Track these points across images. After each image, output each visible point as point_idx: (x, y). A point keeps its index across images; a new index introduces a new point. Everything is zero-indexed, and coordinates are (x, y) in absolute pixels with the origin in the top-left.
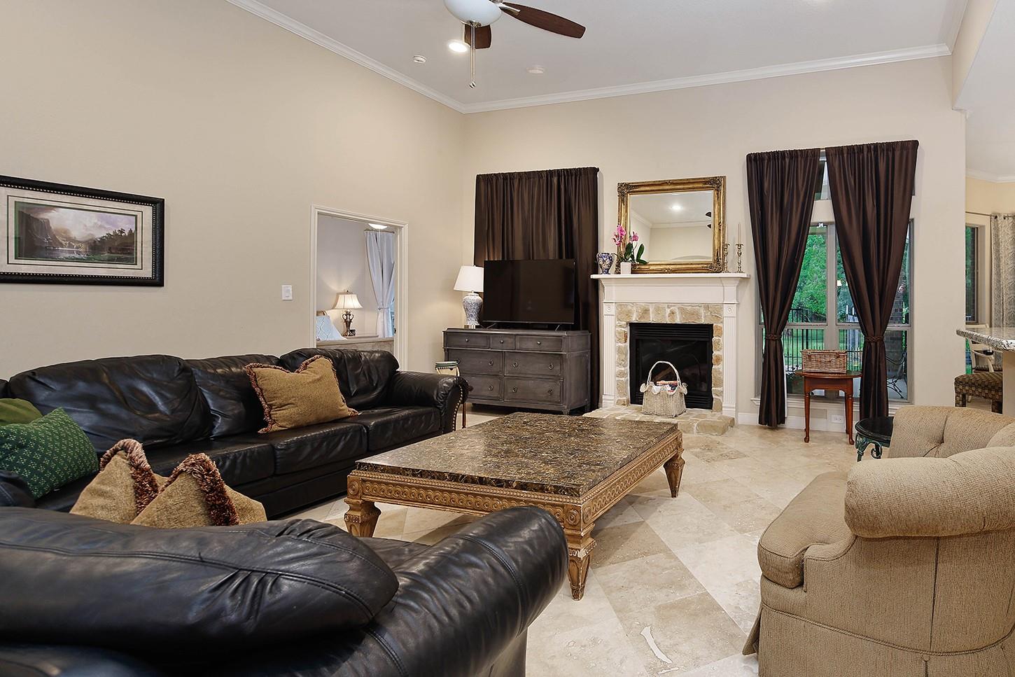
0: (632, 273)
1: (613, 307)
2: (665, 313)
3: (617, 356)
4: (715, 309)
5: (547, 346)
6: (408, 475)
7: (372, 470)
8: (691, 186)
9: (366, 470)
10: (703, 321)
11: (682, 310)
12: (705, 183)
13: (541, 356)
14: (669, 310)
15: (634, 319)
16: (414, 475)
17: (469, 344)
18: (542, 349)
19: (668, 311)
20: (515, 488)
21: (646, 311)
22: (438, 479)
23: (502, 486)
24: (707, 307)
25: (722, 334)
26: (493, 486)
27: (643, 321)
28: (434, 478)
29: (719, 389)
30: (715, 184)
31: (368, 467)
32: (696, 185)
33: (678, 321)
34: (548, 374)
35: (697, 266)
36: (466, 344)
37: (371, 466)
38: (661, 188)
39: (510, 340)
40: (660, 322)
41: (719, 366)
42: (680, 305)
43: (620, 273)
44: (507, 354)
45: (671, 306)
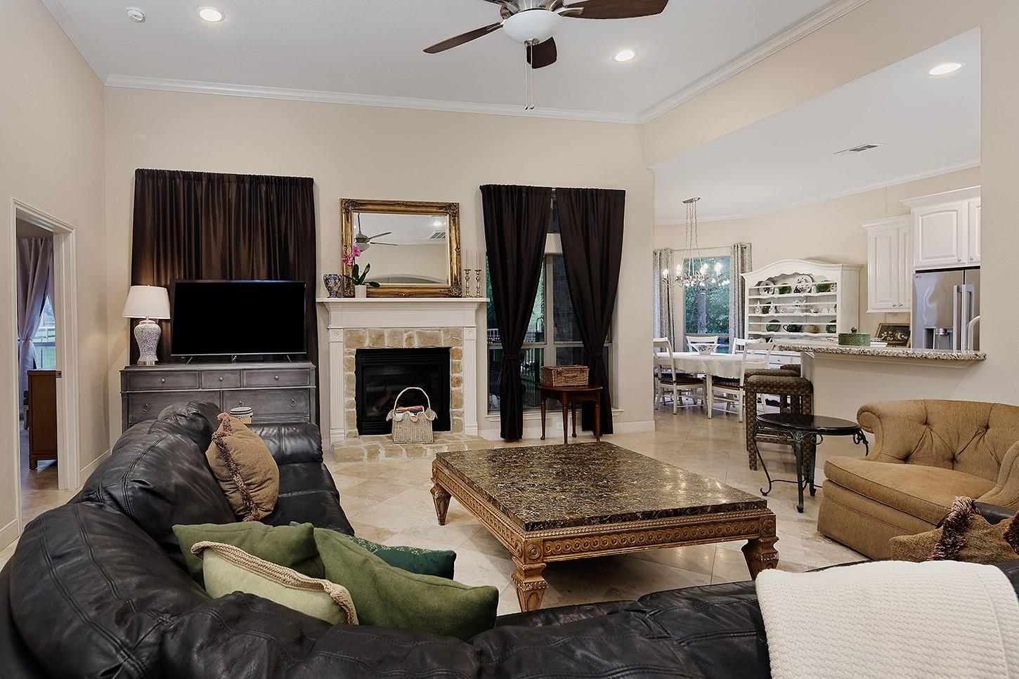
0: (367, 297)
1: (341, 333)
2: (402, 338)
3: (345, 386)
4: (457, 333)
5: (287, 381)
6: (594, 524)
7: (549, 528)
8: (424, 209)
9: (541, 529)
10: (443, 345)
11: (420, 334)
12: (441, 208)
13: (279, 392)
14: (406, 334)
15: (367, 345)
16: (602, 522)
17: (165, 385)
18: (280, 384)
19: (405, 336)
20: (710, 512)
21: (381, 336)
22: (630, 520)
23: (696, 514)
24: (447, 331)
25: (462, 356)
26: (688, 515)
27: (376, 347)
28: (625, 521)
29: (460, 410)
30: (451, 210)
31: (544, 525)
32: (429, 209)
33: (416, 345)
34: (290, 412)
35: (434, 290)
36: (161, 385)
37: (548, 524)
38: (391, 208)
39: (232, 377)
40: (395, 347)
41: (460, 388)
42: (418, 330)
43: (354, 296)
44: (227, 394)
45: (409, 331)
